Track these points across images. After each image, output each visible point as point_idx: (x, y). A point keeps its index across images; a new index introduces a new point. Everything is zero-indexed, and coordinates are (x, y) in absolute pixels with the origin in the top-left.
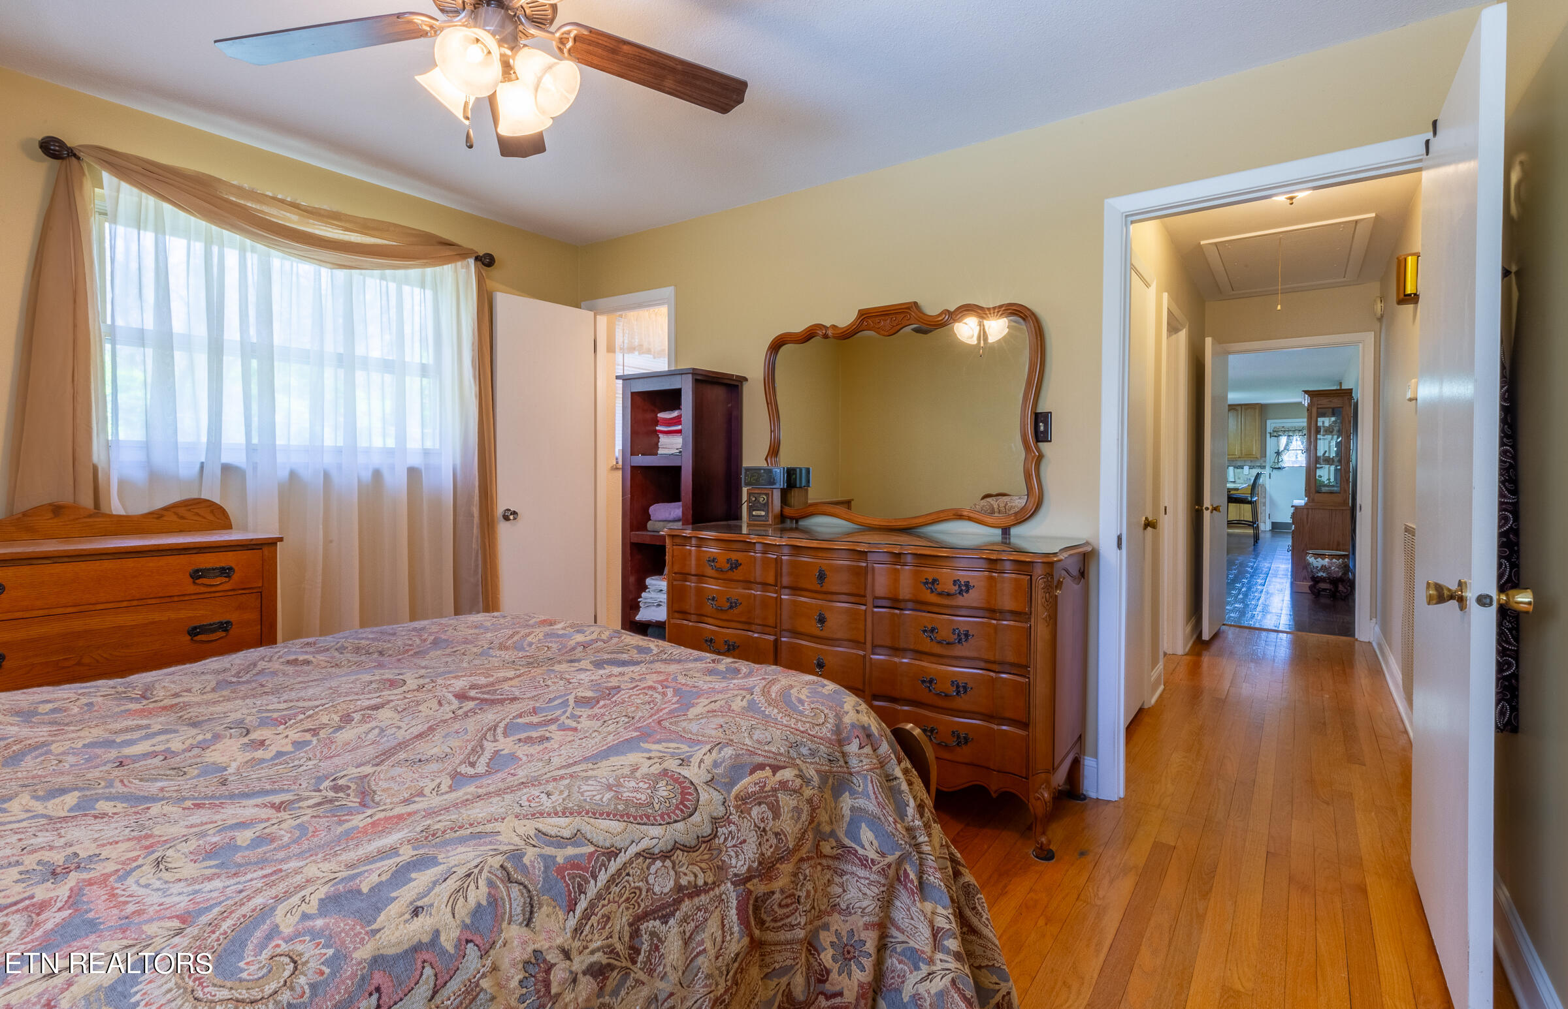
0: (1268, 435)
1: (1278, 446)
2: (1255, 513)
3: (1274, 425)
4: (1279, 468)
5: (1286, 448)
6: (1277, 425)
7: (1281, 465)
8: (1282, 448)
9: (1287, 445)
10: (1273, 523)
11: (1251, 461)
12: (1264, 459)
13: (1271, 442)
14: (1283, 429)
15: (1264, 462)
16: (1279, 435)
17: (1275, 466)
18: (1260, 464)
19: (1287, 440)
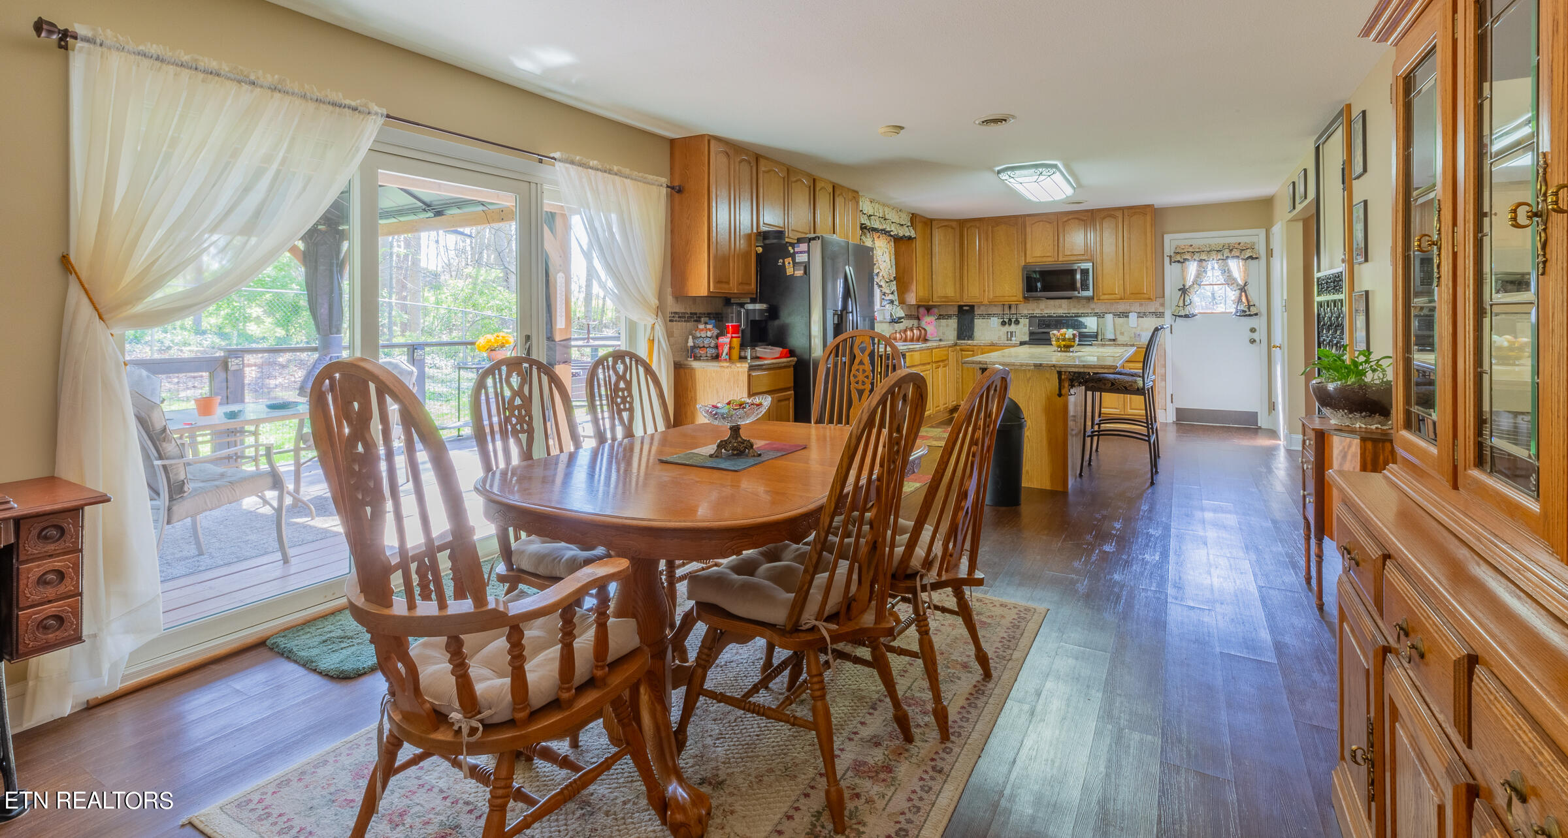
0: (1167, 260)
1: (1184, 279)
2: (1150, 406)
3: (1175, 243)
4: (1186, 316)
5: (1197, 282)
6: (1182, 243)
7: (1188, 310)
8: (1188, 284)
9: (1199, 275)
10: (1178, 410)
11: (1141, 305)
12: (1161, 300)
13: (1171, 272)
14: (1191, 250)
15: (1163, 305)
16: (1185, 260)
17: (1182, 313)
18: (1156, 309)
19: (1199, 266)
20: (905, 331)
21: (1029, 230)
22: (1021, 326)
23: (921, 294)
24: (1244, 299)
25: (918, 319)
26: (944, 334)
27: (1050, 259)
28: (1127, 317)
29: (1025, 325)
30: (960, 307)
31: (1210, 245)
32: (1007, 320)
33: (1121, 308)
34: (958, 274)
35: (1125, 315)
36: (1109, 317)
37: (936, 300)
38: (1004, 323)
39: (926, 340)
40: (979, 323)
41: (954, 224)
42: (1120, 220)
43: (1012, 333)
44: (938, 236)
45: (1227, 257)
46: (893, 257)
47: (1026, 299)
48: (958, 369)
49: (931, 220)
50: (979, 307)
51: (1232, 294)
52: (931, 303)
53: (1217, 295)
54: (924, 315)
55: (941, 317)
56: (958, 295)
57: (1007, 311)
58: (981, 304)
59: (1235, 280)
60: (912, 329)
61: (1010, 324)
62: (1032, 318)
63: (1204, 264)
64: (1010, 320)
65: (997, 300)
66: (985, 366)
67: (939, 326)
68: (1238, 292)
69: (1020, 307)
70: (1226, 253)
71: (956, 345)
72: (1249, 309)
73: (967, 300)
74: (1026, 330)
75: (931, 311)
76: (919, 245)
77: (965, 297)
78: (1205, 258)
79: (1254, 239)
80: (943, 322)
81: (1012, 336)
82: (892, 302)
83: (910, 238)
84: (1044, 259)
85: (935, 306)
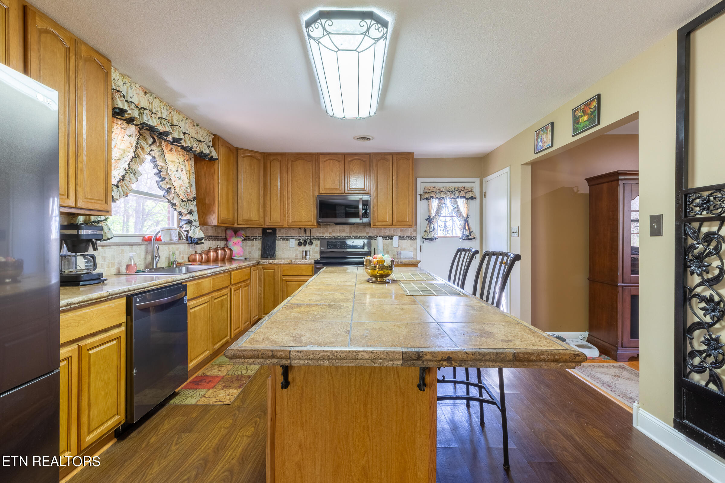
0: (418, 197)
1: (429, 211)
3: (424, 185)
4: (432, 239)
5: (438, 213)
6: (429, 185)
7: (433, 235)
8: (433, 215)
9: (439, 209)
11: (401, 231)
12: (415, 227)
13: (421, 205)
14: (434, 190)
15: (415, 231)
16: (431, 197)
17: (429, 237)
18: (411, 233)
19: (439, 203)
20: (209, 251)
21: (321, 166)
22: (313, 246)
23: (224, 215)
24: (467, 227)
25: (226, 240)
26: (250, 253)
27: (338, 191)
28: (392, 239)
29: (317, 246)
30: (264, 230)
31: (446, 188)
32: (302, 242)
33: (388, 232)
34: (261, 201)
35: (390, 238)
36: (380, 239)
37: (241, 223)
38: (300, 244)
39: (231, 259)
40: (279, 243)
41: (259, 156)
42: (391, 163)
43: (306, 252)
44: (244, 164)
45: (458, 197)
46: (193, 177)
47: (319, 224)
48: (260, 286)
49: (237, 149)
50: (280, 230)
51: (459, 223)
52: (236, 225)
53: (447, 224)
54: (231, 237)
55: (247, 238)
56: (261, 218)
57: (303, 234)
58: (282, 228)
59: (461, 213)
60: (216, 250)
61: (305, 245)
62: (322, 239)
63: (443, 201)
64: (305, 241)
65: (295, 224)
66: (286, 362)
67: (246, 246)
68: (463, 222)
69: (313, 231)
70: (457, 194)
71: (259, 263)
72: (470, 234)
73: (269, 224)
74: (318, 249)
75: (239, 233)
76: (221, 167)
77: (268, 220)
78: (444, 197)
79: (472, 185)
80: (250, 243)
81: (306, 255)
82: (190, 222)
83: (212, 159)
84: (334, 191)
85: (242, 229)
